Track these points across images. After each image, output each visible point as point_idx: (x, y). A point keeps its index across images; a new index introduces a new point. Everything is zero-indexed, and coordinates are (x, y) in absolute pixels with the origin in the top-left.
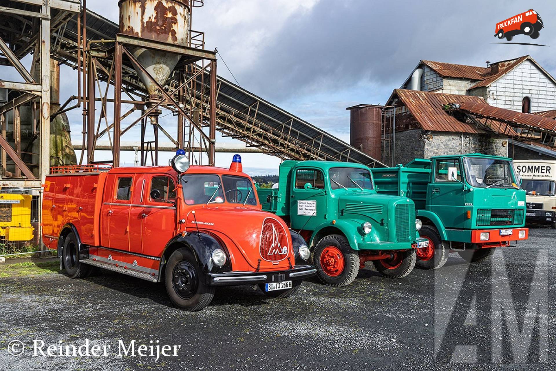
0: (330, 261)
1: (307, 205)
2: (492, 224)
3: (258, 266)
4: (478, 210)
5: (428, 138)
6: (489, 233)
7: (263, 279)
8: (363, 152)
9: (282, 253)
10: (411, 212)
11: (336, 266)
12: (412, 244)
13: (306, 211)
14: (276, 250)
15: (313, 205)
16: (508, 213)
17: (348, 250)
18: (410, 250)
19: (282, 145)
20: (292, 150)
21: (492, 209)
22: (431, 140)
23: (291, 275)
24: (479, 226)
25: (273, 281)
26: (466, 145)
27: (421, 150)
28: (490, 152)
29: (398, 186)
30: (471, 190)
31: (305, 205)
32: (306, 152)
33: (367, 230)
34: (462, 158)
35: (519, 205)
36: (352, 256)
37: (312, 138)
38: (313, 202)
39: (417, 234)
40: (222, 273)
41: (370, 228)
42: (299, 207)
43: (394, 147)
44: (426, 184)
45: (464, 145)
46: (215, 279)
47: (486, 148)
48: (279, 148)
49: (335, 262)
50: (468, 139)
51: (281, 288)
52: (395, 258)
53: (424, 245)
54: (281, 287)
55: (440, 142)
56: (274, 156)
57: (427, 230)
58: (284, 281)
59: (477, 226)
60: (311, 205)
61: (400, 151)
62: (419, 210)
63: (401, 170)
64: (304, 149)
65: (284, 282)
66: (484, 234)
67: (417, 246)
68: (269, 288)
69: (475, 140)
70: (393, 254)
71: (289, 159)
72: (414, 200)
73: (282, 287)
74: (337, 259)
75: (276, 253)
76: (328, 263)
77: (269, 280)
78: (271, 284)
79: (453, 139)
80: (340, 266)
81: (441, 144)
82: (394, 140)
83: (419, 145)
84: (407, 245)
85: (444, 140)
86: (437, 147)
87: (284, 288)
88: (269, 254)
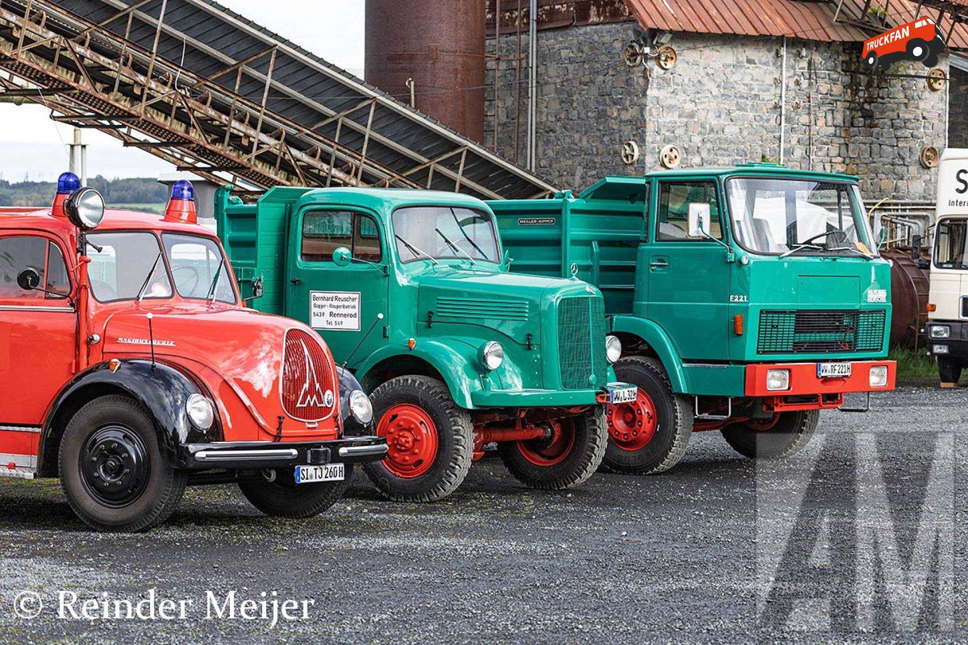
0: (403, 440)
1: (335, 303)
2: (798, 347)
3: (279, 429)
4: (761, 312)
5: (658, 59)
6: (790, 371)
7: (290, 457)
8: (418, 108)
9: (324, 405)
10: (594, 318)
11: (417, 451)
12: (597, 394)
13: (333, 319)
14: (312, 398)
15: (350, 303)
16: (841, 322)
17: (447, 411)
18: (593, 407)
19: (126, 89)
20: (163, 108)
21: (799, 311)
22: (670, 65)
23: (343, 450)
24: (764, 352)
25: (309, 462)
26: (797, 83)
27: (633, 104)
28: (883, 112)
29: (560, 251)
30: (745, 261)
31: (330, 302)
32: (212, 113)
33: (493, 362)
34: (723, 178)
35: (869, 300)
36: (456, 424)
37: (233, 62)
38: (352, 296)
39: (610, 373)
40: (209, 442)
41: (499, 356)
42: (314, 310)
43: (533, 91)
44: (633, 244)
45: (792, 85)
46: (198, 455)
47: (870, 97)
48: (114, 98)
49: (415, 440)
50: (804, 64)
51: (323, 479)
52: (556, 438)
53: (627, 395)
54: (324, 476)
55: (703, 74)
56: (94, 130)
57: (638, 369)
58: (331, 463)
59: (758, 352)
60: (346, 303)
61: (555, 106)
62: (615, 317)
63: (569, 207)
64: (204, 102)
65: (329, 466)
66: (777, 374)
67: (608, 398)
68: (301, 476)
69: (830, 64)
70: (551, 427)
71: (152, 140)
72: (601, 289)
73: (326, 477)
74: (420, 433)
75: (312, 403)
76: (398, 444)
77: (301, 460)
78: (305, 468)
79: (750, 61)
80: (426, 450)
81: (705, 80)
82: (533, 61)
83: (628, 82)
84: (586, 396)
85: (718, 65)
86: (691, 90)
87: (329, 479)
88: (298, 405)
